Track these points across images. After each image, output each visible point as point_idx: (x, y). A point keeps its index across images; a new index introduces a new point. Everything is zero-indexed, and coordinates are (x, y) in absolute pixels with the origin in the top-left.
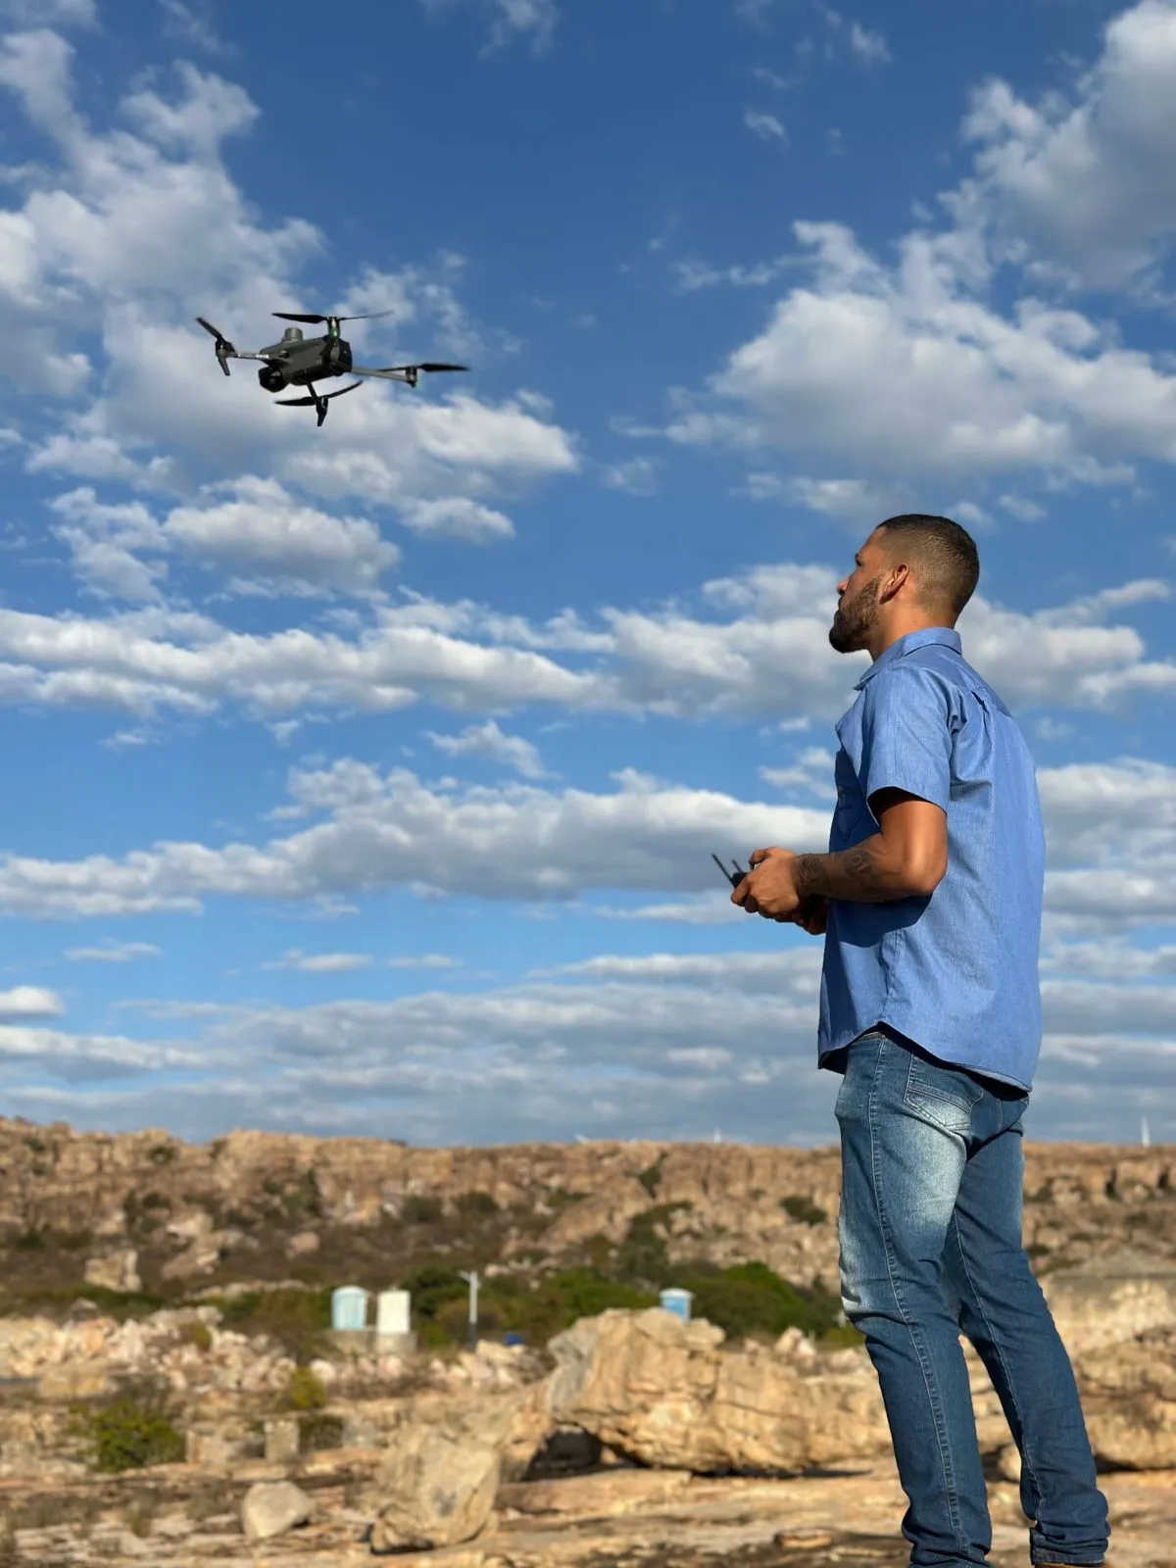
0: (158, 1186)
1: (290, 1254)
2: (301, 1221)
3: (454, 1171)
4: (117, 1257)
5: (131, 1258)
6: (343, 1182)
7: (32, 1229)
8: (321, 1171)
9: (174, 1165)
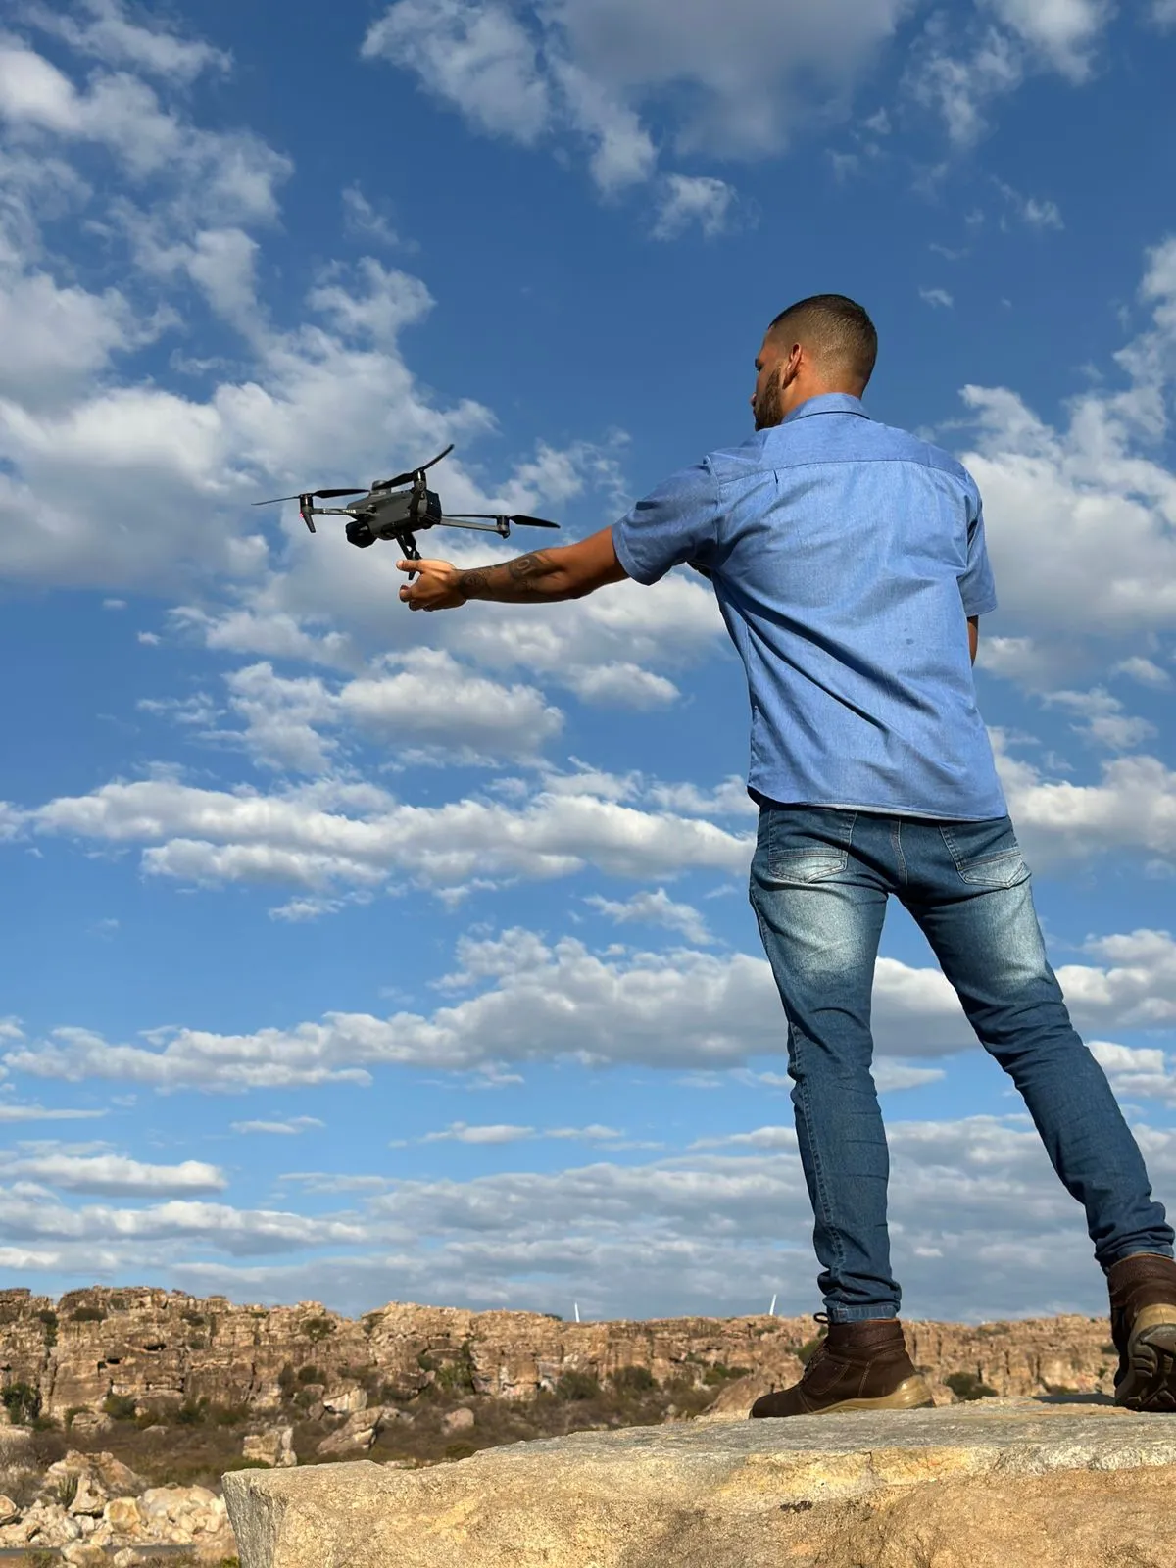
0: (312, 1360)
1: (446, 1431)
2: (456, 1397)
3: (610, 1346)
4: (274, 1432)
5: (289, 1432)
6: (499, 1357)
7: (190, 1403)
8: (476, 1344)
9: (330, 1338)
